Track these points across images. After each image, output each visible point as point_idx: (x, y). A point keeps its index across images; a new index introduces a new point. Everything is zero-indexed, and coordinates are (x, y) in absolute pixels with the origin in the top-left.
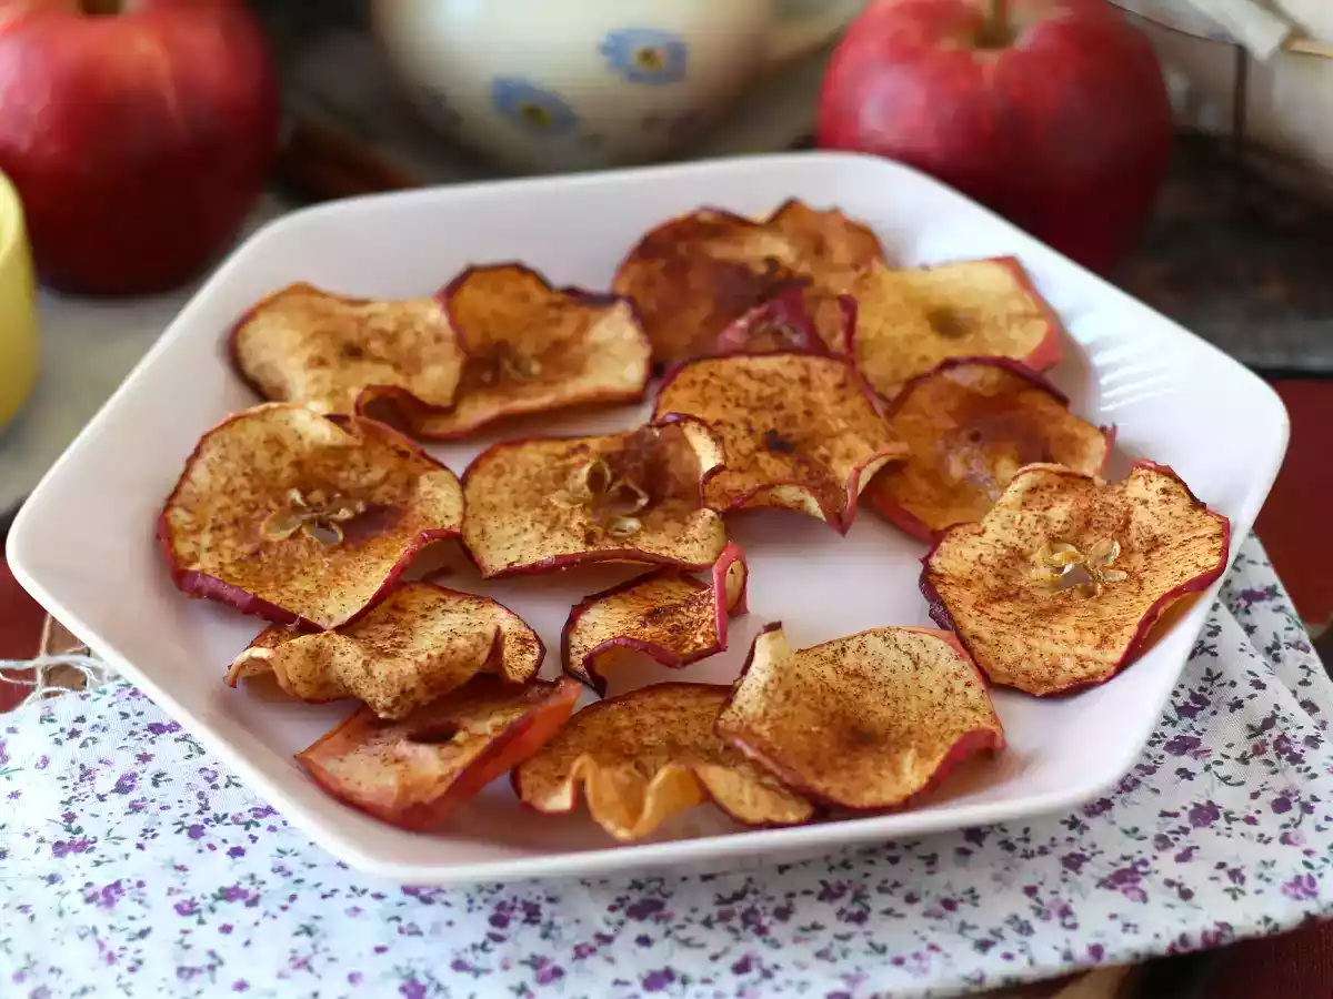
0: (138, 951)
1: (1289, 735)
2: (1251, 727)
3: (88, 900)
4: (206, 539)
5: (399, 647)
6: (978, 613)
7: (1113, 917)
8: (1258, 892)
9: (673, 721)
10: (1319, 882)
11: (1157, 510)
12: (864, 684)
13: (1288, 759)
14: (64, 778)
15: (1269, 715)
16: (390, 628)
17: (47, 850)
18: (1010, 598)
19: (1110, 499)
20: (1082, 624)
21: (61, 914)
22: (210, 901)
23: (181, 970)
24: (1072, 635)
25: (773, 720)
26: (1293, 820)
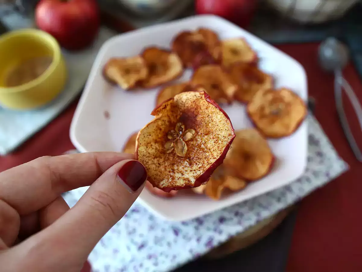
4: (178, 175)
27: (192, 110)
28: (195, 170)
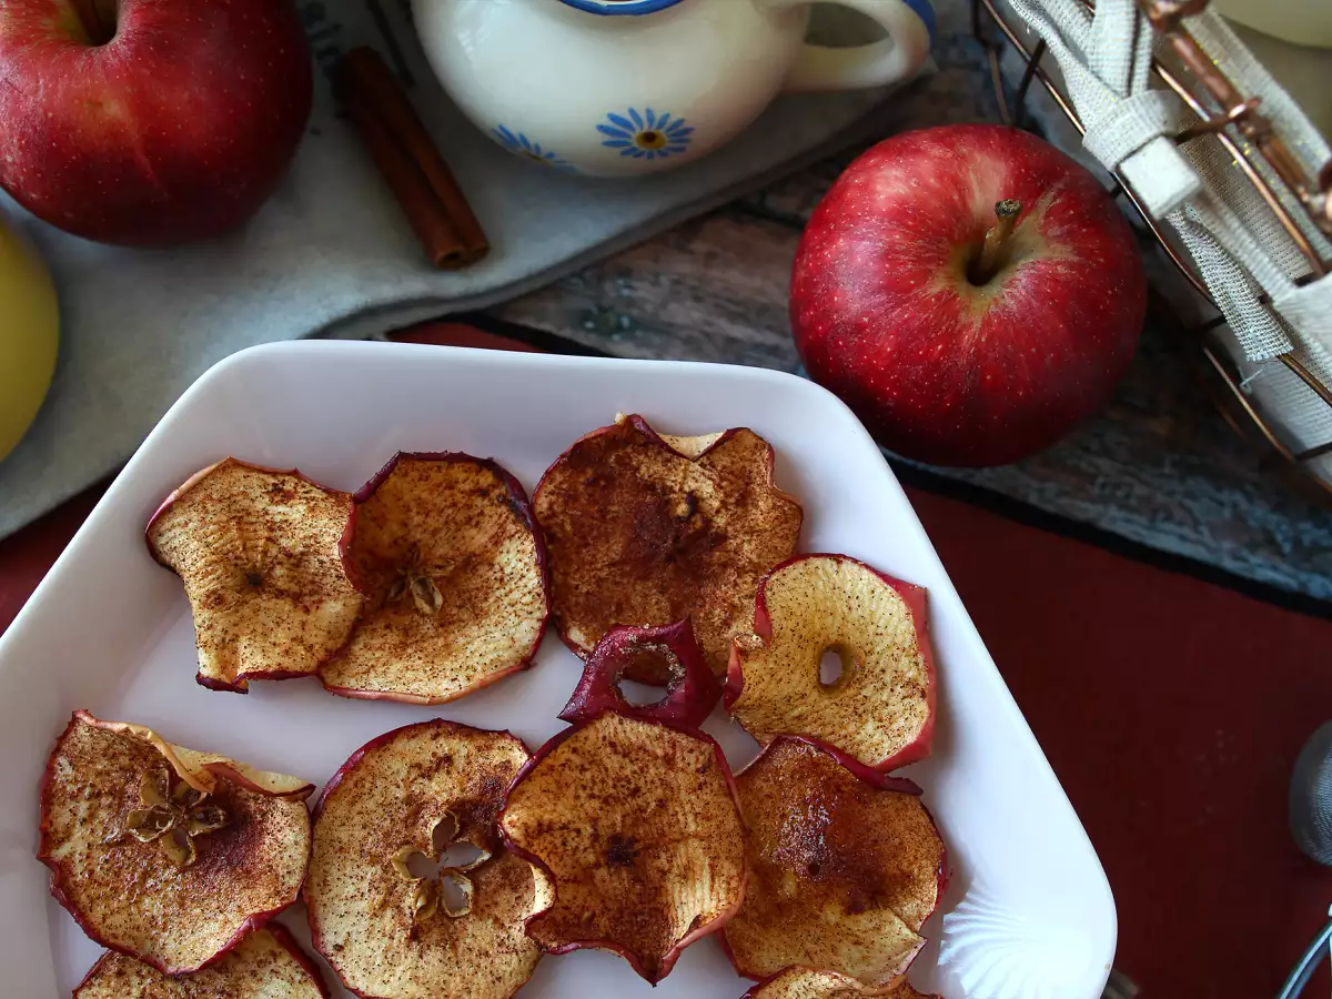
4: (82, 809)
27: (248, 862)
28: (88, 857)
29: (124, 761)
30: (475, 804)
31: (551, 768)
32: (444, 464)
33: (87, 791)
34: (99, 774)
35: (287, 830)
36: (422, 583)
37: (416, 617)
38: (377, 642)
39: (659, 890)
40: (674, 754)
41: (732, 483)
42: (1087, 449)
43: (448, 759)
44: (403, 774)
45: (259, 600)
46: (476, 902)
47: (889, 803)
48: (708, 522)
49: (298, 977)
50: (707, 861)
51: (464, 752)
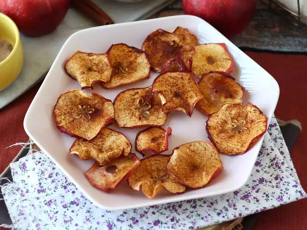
0: (56, 217)
1: (278, 162)
2: (271, 160)
3: (45, 204)
4: (63, 117)
5: (103, 144)
6: (217, 137)
7: (244, 206)
8: (272, 199)
9: (158, 164)
10: (283, 197)
11: (253, 114)
12: (195, 153)
13: (278, 168)
14: (38, 173)
15: (274, 157)
16: (101, 139)
17: (36, 192)
18: (224, 132)
19: (244, 110)
20: (238, 141)
21: (40, 207)
22: (69, 204)
23: (65, 221)
24: (236, 143)
25: (177, 166)
26: (279, 182)
27: (102, 115)
28: (66, 125)
29: (70, 106)
30: (145, 96)
31: (160, 81)
32: (122, 45)
33: (63, 114)
34: (65, 110)
35: (109, 107)
36: (122, 68)
37: (123, 74)
38: (116, 79)
39: (187, 101)
40: (183, 77)
41: (181, 37)
42: (261, 37)
43: (137, 92)
44: (129, 96)
45: (91, 73)
46: (150, 113)
47: (228, 80)
48: (178, 45)
49: (117, 134)
50: (195, 94)
51: (140, 91)
